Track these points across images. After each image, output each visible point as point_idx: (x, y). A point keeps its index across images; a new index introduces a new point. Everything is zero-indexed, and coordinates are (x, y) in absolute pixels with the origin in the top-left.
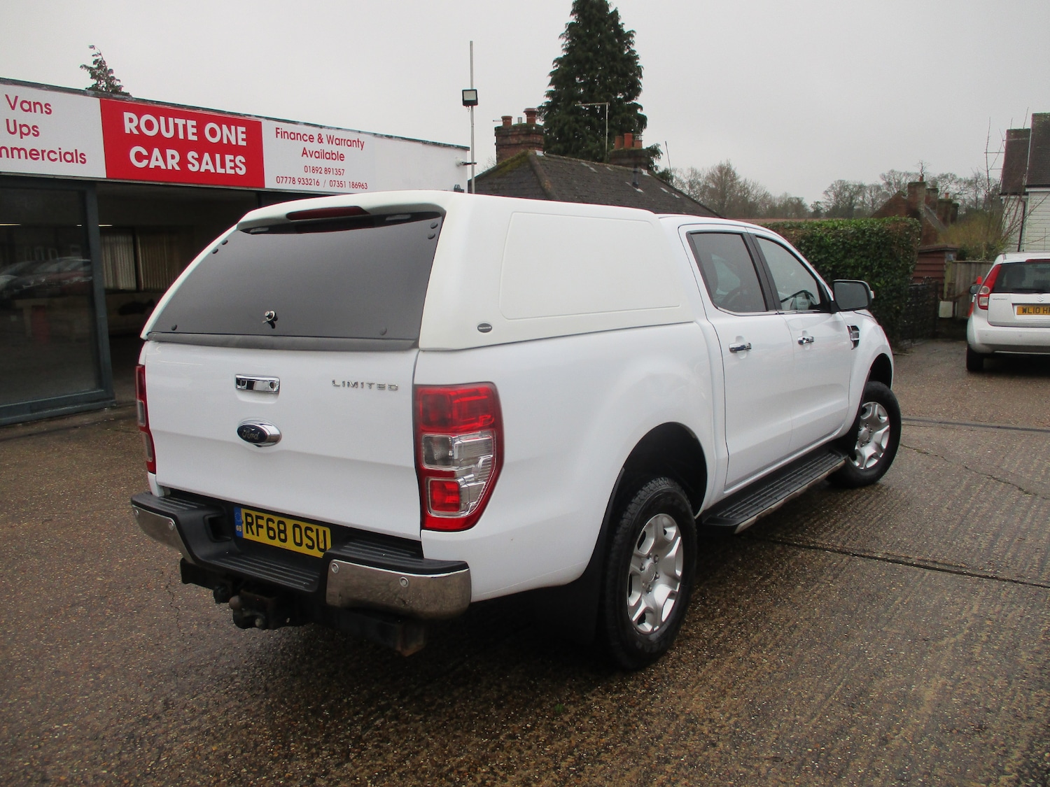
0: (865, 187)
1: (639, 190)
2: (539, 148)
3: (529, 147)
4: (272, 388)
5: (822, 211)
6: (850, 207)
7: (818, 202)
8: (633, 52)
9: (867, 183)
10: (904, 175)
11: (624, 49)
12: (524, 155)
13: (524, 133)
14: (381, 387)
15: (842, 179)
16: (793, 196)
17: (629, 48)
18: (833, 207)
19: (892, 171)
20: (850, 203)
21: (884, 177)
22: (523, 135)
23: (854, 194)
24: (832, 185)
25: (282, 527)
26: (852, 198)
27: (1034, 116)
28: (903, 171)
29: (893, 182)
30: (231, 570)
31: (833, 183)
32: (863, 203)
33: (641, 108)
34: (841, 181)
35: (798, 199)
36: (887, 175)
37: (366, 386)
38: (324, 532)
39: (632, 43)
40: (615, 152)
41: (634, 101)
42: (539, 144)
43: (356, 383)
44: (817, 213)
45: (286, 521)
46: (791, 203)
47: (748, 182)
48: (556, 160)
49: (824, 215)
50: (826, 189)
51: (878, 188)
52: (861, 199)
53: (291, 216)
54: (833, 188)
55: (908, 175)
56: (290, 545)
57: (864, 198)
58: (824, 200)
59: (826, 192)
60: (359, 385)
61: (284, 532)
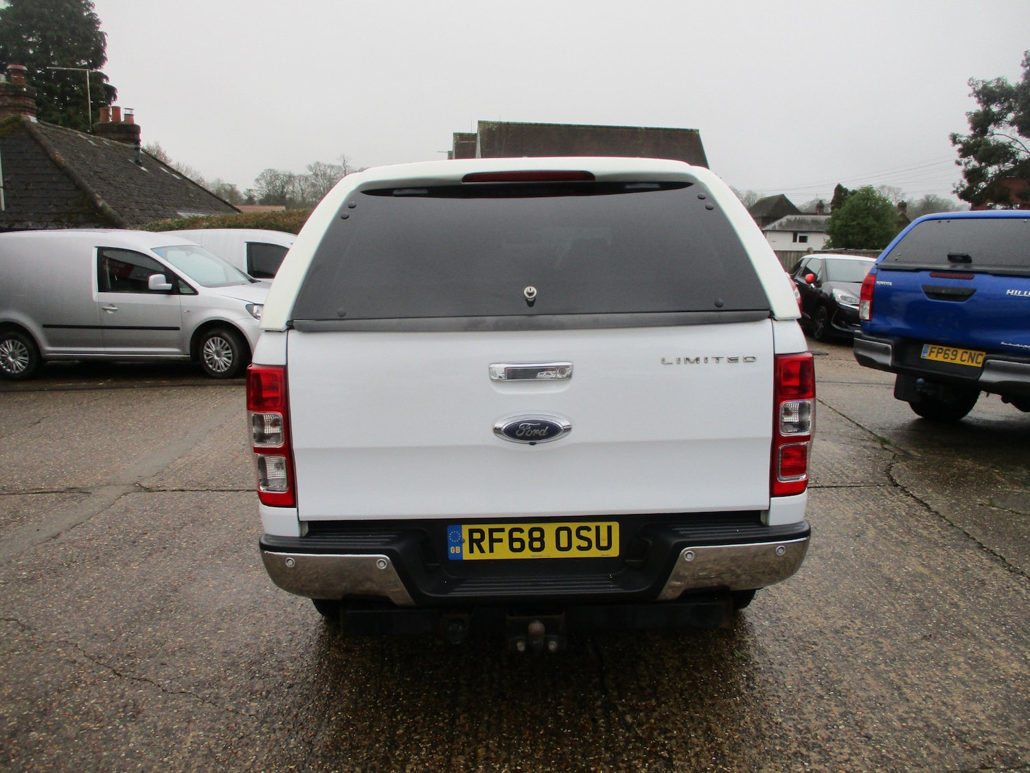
0: (294, 177)
1: (143, 168)
2: (32, 114)
3: (20, 111)
4: (563, 373)
5: (256, 199)
6: (283, 196)
7: (250, 190)
8: (92, 14)
9: (296, 173)
10: (328, 167)
11: (83, 11)
12: (17, 120)
13: (11, 94)
14: (733, 360)
15: (271, 168)
16: (226, 183)
17: (88, 10)
18: (266, 195)
19: (318, 163)
20: (282, 192)
21: (310, 168)
22: (10, 96)
23: (285, 184)
24: (263, 173)
25: (536, 534)
26: (283, 187)
27: (480, 122)
28: (327, 163)
29: (319, 173)
30: (467, 597)
31: (263, 171)
32: (293, 192)
33: (107, 78)
34: (271, 170)
35: (230, 185)
36: (313, 166)
37: (712, 362)
38: (609, 528)
39: (91, 5)
40: (101, 125)
41: (98, 70)
42: (31, 108)
43: (697, 359)
44: (250, 201)
45: (546, 527)
46: (225, 190)
47: (181, 165)
48: (53, 129)
49: (257, 203)
50: (257, 177)
51: (306, 179)
52: (291, 188)
53: (468, 178)
54: (264, 176)
55: (332, 167)
56: (550, 552)
57: (293, 188)
58: (256, 188)
59: (257, 180)
60: (702, 360)
61: (541, 539)
